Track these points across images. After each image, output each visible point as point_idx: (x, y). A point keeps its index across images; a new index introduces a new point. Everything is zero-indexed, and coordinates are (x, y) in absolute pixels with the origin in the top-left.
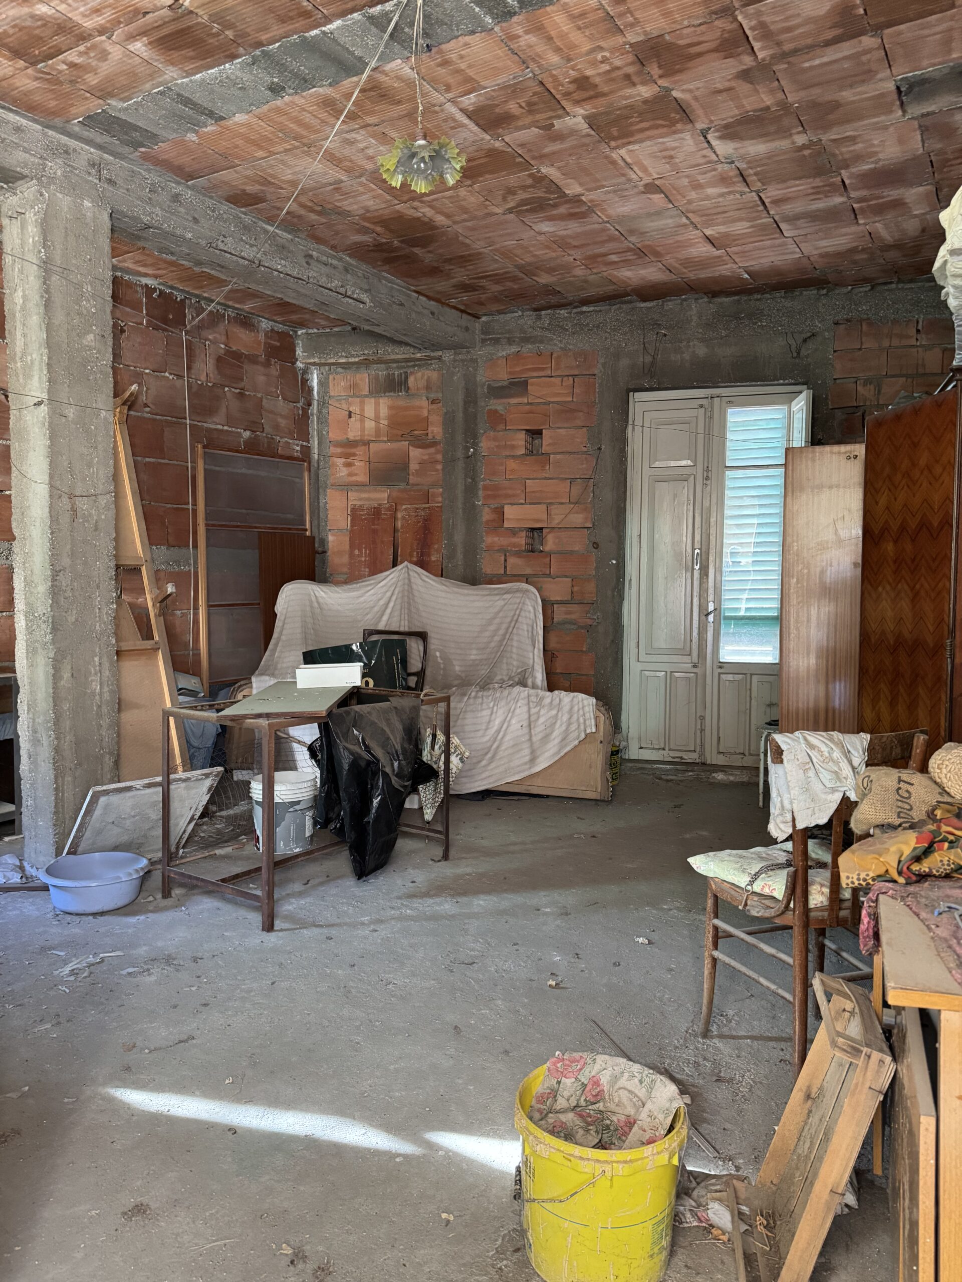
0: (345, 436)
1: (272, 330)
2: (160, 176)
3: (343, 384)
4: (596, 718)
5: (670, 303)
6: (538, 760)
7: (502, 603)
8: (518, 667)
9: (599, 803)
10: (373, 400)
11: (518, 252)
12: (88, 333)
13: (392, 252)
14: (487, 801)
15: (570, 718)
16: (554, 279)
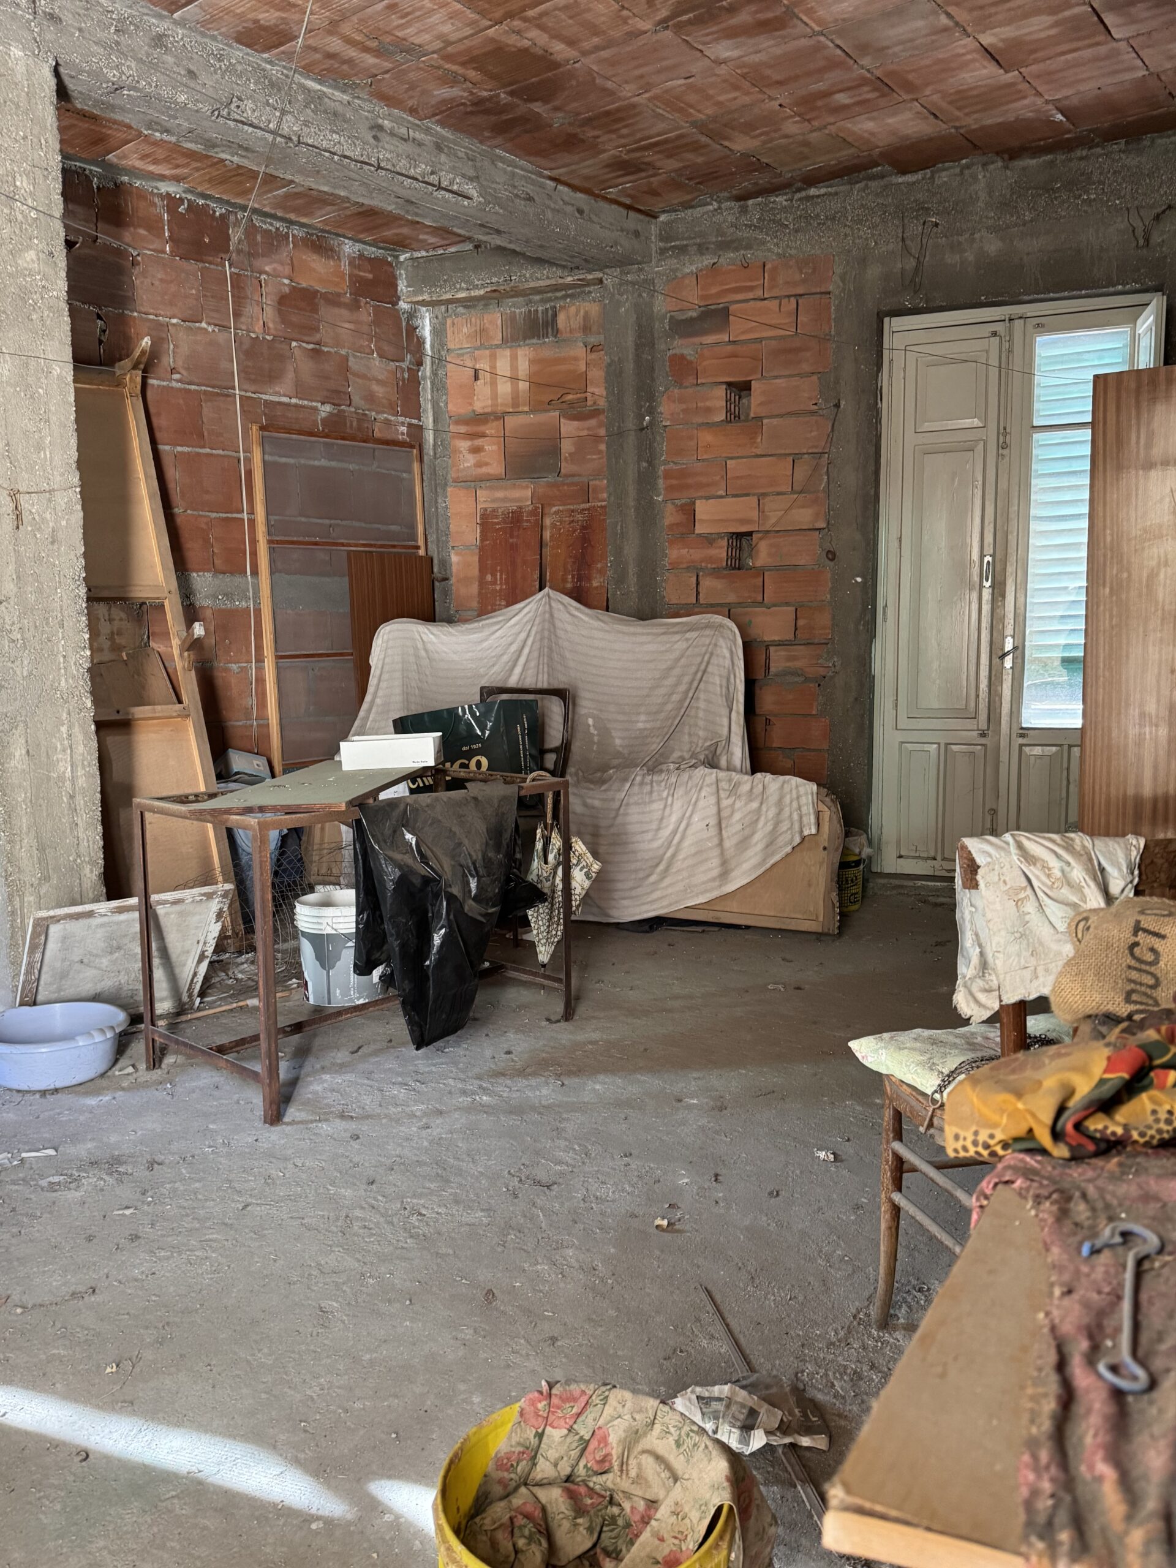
0: (470, 408)
1: (361, 256)
2: (130, 7)
3: (465, 330)
4: (818, 814)
5: (944, 174)
6: (733, 874)
7: (685, 645)
8: (706, 740)
9: (823, 938)
10: (507, 352)
11: (692, 98)
12: (29, 247)
13: (500, 113)
14: (658, 934)
15: (779, 814)
16: (756, 143)
